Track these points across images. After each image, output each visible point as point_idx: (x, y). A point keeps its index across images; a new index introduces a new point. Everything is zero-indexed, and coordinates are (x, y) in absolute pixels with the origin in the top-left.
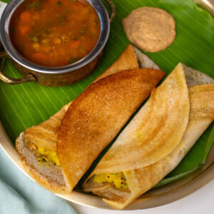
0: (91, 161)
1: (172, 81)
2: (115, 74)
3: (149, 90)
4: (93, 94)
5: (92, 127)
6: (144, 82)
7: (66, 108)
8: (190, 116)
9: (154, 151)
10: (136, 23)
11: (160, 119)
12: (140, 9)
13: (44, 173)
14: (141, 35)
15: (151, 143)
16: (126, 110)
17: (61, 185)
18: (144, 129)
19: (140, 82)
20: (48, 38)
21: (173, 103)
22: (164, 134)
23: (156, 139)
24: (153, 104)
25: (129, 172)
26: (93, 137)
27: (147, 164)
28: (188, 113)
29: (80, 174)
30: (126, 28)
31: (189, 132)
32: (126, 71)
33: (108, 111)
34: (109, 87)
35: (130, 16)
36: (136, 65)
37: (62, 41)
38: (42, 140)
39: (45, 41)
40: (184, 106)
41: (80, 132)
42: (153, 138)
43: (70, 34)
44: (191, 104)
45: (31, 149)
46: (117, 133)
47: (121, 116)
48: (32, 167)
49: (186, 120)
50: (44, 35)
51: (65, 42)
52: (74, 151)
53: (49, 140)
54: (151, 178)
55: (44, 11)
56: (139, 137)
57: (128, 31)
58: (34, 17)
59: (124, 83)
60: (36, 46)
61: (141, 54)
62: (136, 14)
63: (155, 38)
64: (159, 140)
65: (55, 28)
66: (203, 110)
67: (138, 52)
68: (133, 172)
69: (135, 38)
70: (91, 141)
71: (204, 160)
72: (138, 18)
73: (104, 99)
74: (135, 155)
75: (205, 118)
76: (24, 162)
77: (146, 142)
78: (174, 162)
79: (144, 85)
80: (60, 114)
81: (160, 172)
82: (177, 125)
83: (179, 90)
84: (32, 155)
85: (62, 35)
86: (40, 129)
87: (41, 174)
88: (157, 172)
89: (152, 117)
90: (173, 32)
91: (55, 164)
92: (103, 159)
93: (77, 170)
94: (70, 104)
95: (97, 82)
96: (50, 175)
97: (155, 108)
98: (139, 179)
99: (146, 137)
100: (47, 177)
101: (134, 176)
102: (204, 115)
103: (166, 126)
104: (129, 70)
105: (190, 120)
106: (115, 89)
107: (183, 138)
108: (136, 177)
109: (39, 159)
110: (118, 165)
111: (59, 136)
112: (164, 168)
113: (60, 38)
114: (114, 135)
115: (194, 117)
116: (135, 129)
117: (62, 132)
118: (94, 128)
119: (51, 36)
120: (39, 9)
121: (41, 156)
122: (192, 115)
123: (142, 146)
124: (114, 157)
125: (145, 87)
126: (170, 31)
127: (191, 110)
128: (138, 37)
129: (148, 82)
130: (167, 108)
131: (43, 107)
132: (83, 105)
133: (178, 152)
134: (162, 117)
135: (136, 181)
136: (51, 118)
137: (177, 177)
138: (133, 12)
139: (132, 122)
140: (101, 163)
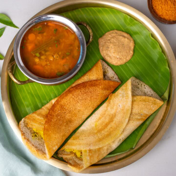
0: (64, 140)
1: (122, 92)
2: (87, 82)
3: (108, 94)
4: (71, 95)
5: (68, 116)
6: (105, 89)
7: (53, 101)
8: (130, 117)
9: (103, 138)
10: (107, 44)
11: (111, 116)
12: (112, 32)
13: (35, 145)
14: (109, 53)
15: (103, 132)
16: (91, 107)
17: (44, 153)
18: (100, 122)
19: (102, 89)
20: (46, 55)
21: (121, 107)
22: (111, 127)
23: (106, 130)
24: (108, 106)
25: (86, 151)
26: (67, 124)
27: (97, 147)
28: (129, 116)
29: (55, 148)
30: (100, 46)
31: (127, 128)
32: (94, 80)
33: (79, 106)
34: (82, 91)
35: (104, 37)
36: (101, 76)
37: (54, 58)
38: (35, 124)
39: (43, 57)
40: (127, 110)
41: (60, 120)
42: (104, 129)
43: (60, 53)
44: (132, 108)
45: (28, 127)
46: (83, 121)
47: (87, 111)
48: (28, 140)
49: (127, 120)
50: (43, 52)
51: (56, 59)
52: (54, 134)
53: (40, 123)
54: (98, 156)
55: (45, 34)
56: (96, 126)
57: (101, 48)
58: (38, 38)
59: (91, 89)
60: (37, 60)
61: (107, 66)
62: (108, 36)
63: (118, 57)
64: (107, 131)
65: (50, 48)
66: (139, 114)
67: (105, 65)
68: (88, 151)
69: (105, 54)
70: (65, 126)
71: (134, 146)
72: (109, 40)
73: (77, 99)
74: (92, 139)
75: (139, 119)
76: (23, 137)
77: (99, 131)
78: (114, 146)
79: (104, 92)
80: (49, 106)
81: (104, 153)
82: (121, 123)
83: (126, 99)
84: (28, 132)
85: (54, 54)
86: (35, 116)
87: (33, 145)
88: (102, 152)
89: (106, 114)
90: (132, 52)
91: (42, 138)
92: (72, 139)
93: (55, 146)
94: (56, 99)
95: (74, 87)
96: (38, 146)
97: (109, 108)
98: (91, 157)
99: (100, 128)
100: (36, 147)
101: (88, 154)
102: (139, 118)
103: (114, 122)
104: (96, 80)
105: (129, 120)
106: (85, 93)
107: (123, 131)
108: (89, 155)
109: (33, 135)
110: (80, 144)
111: (46, 122)
112: (108, 149)
113: (53, 56)
114: (81, 122)
115: (132, 118)
116: (95, 120)
117: (48, 119)
118: (68, 118)
119: (47, 53)
120: (41, 32)
121: (34, 132)
122: (131, 116)
123: (96, 133)
124: (78, 138)
125: (106, 92)
126: (129, 52)
127: (131, 113)
128: (107, 54)
129: (108, 90)
130: (117, 109)
131: (39, 97)
132: (64, 101)
133: (118, 140)
134: (112, 115)
135: (88, 158)
136: (43, 107)
137: (115, 155)
138: (107, 34)
139: (93, 115)
140: (70, 141)
